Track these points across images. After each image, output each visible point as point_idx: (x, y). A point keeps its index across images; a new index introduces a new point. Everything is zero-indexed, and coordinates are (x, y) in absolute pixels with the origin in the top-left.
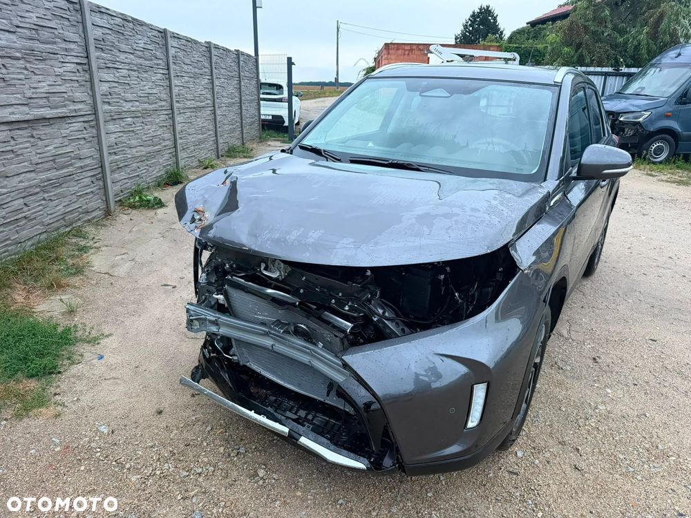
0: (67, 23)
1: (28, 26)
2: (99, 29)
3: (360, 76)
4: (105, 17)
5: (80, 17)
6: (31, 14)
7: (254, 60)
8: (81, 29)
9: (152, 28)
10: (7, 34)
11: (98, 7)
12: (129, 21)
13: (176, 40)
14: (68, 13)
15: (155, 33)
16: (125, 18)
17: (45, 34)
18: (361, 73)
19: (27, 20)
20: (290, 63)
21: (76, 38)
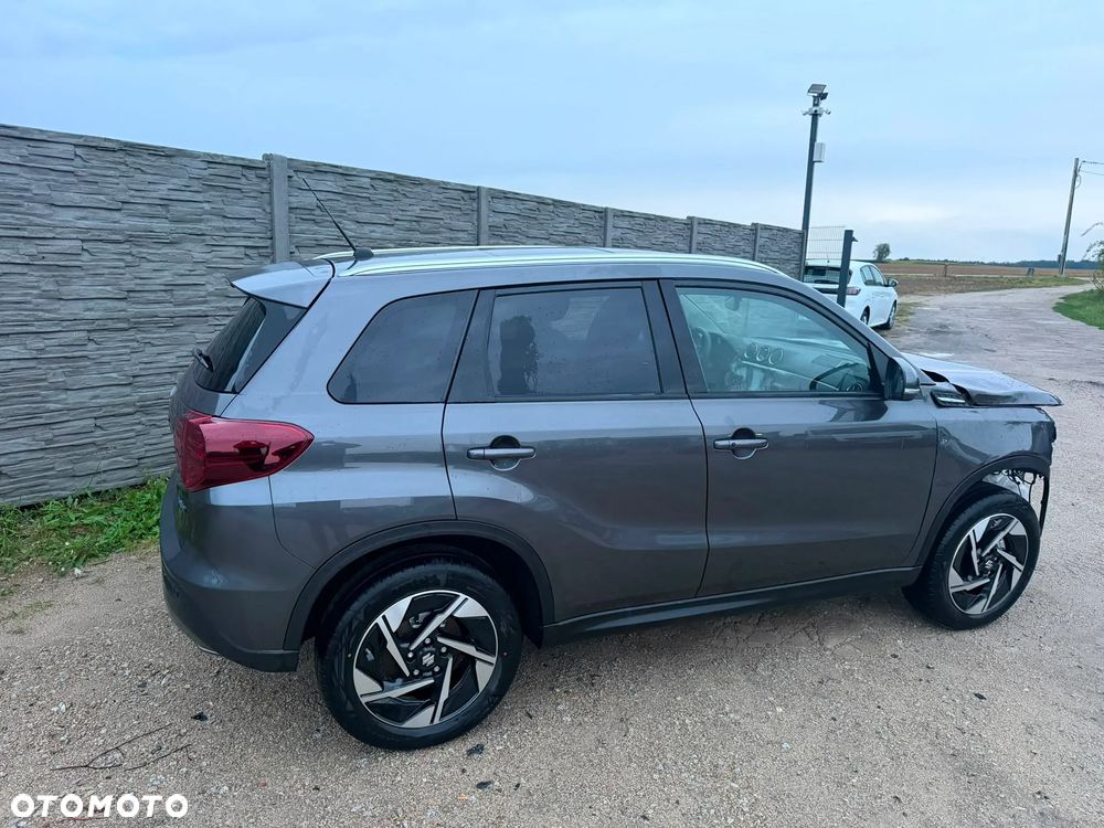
0: (458, 212)
1: (409, 218)
2: (501, 215)
3: (1091, 253)
4: (513, 202)
5: (475, 205)
6: (415, 207)
7: (797, 235)
8: (475, 216)
9: (583, 208)
10: (384, 227)
11: (504, 192)
12: (548, 204)
13: (627, 219)
14: (462, 202)
15: (588, 214)
16: (541, 201)
17: (427, 225)
18: (1095, 248)
19: (409, 213)
20: (849, 237)
21: (468, 226)
